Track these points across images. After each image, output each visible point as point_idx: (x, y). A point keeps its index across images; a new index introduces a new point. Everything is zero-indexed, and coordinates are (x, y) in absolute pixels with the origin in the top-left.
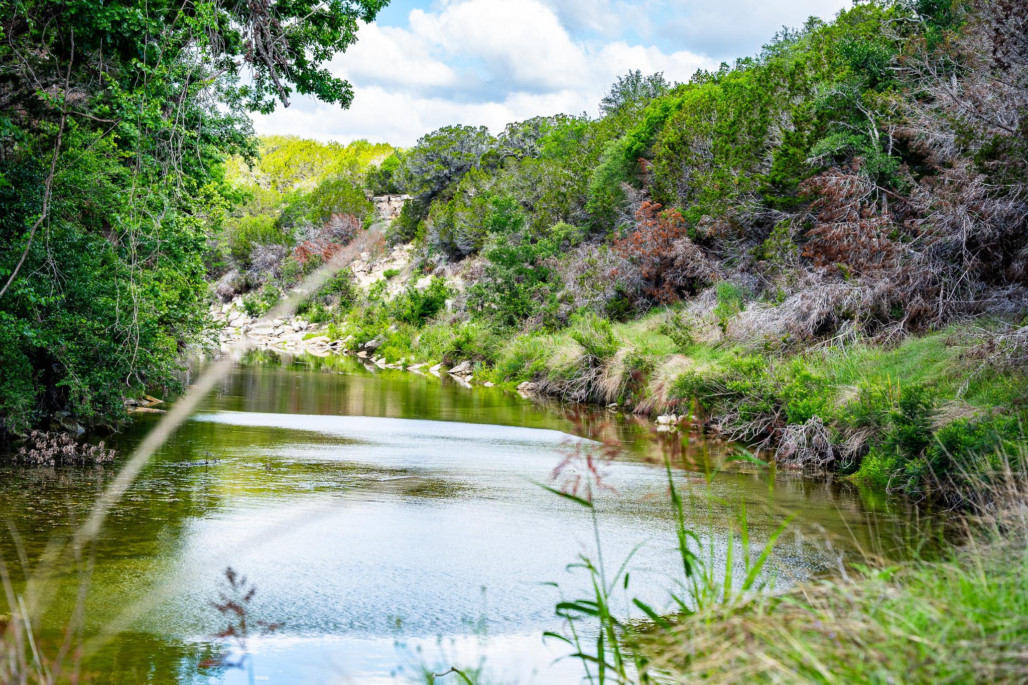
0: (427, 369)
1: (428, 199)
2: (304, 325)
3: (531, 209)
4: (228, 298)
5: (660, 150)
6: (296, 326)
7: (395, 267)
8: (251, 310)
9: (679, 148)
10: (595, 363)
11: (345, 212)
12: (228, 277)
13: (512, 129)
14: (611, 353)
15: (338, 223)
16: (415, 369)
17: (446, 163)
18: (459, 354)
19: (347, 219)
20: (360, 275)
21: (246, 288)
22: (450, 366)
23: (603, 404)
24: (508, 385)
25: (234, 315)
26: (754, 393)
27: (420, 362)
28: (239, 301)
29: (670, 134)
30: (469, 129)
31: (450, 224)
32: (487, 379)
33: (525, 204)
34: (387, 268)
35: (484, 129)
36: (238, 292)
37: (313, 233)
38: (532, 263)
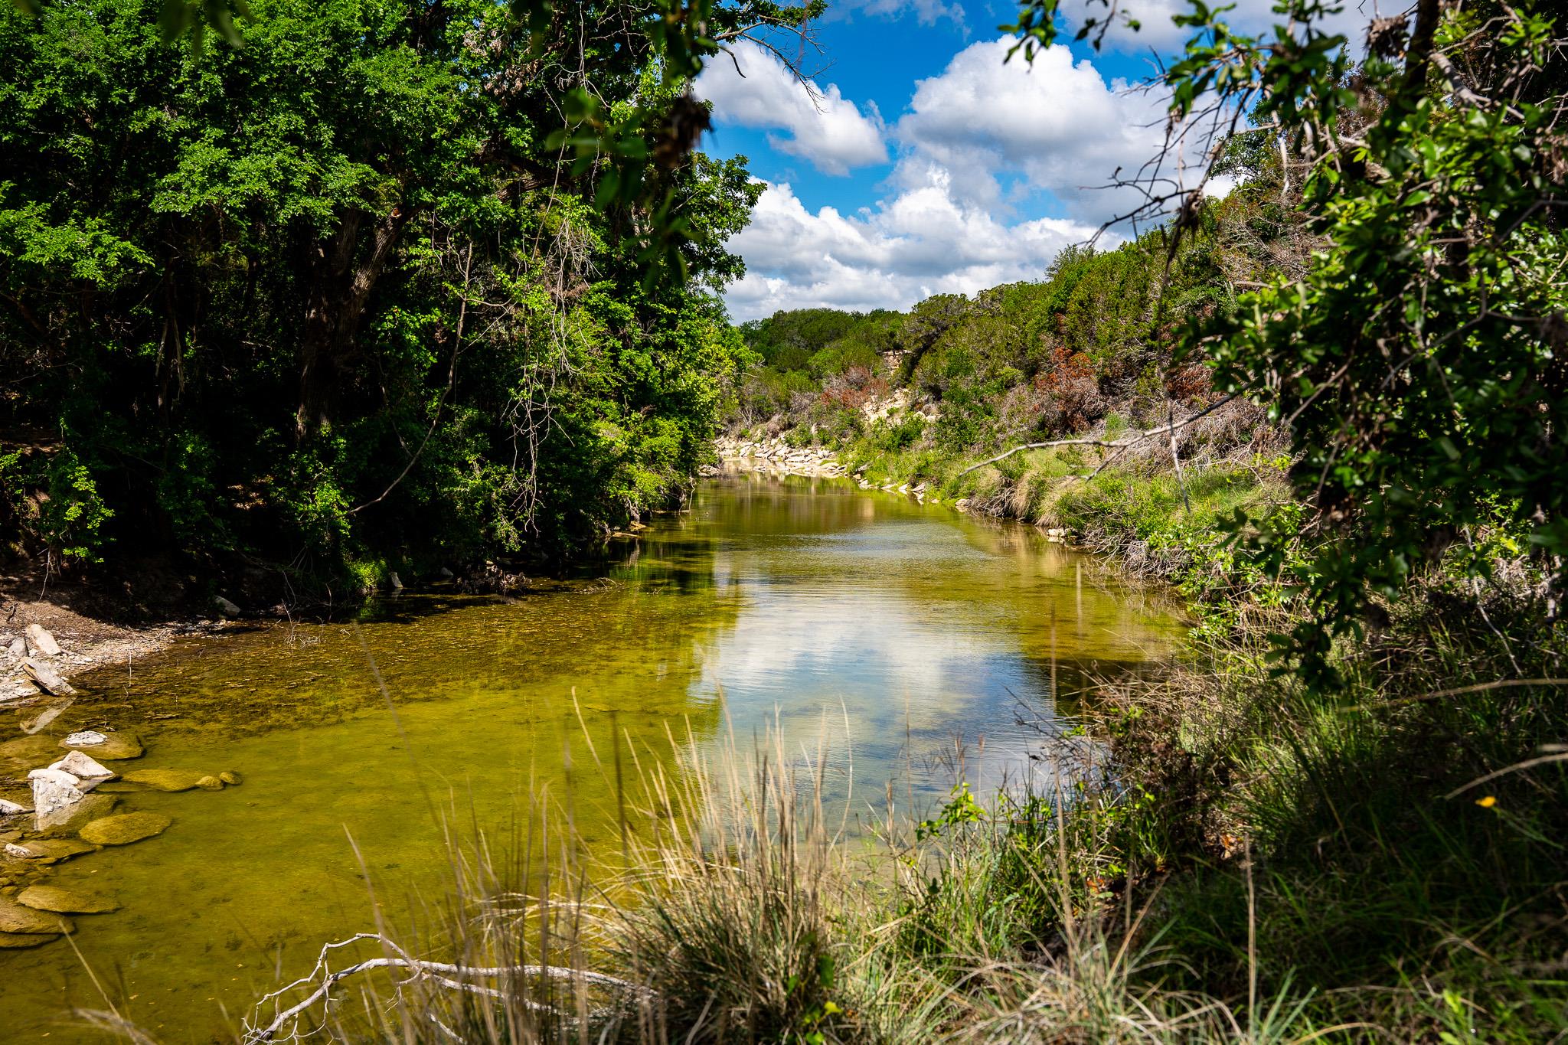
0: (896, 489)
1: (920, 352)
2: (826, 453)
3: (988, 357)
4: (775, 435)
5: (1073, 307)
6: (820, 454)
7: (896, 406)
8: (790, 444)
9: (1087, 305)
10: (1008, 485)
11: (859, 364)
12: (775, 418)
13: (983, 295)
14: (1020, 476)
15: (854, 374)
16: (887, 488)
17: (933, 324)
18: (920, 476)
19: (861, 370)
20: (870, 414)
21: (790, 426)
22: (914, 486)
23: (1015, 517)
24: (950, 502)
25: (779, 447)
26: (1116, 511)
27: (891, 482)
28: (782, 435)
29: (1079, 294)
30: (951, 297)
31: (934, 371)
32: (934, 497)
33: (983, 353)
34: (889, 407)
35: (964, 296)
36: (783, 430)
37: (835, 382)
38: (981, 401)
